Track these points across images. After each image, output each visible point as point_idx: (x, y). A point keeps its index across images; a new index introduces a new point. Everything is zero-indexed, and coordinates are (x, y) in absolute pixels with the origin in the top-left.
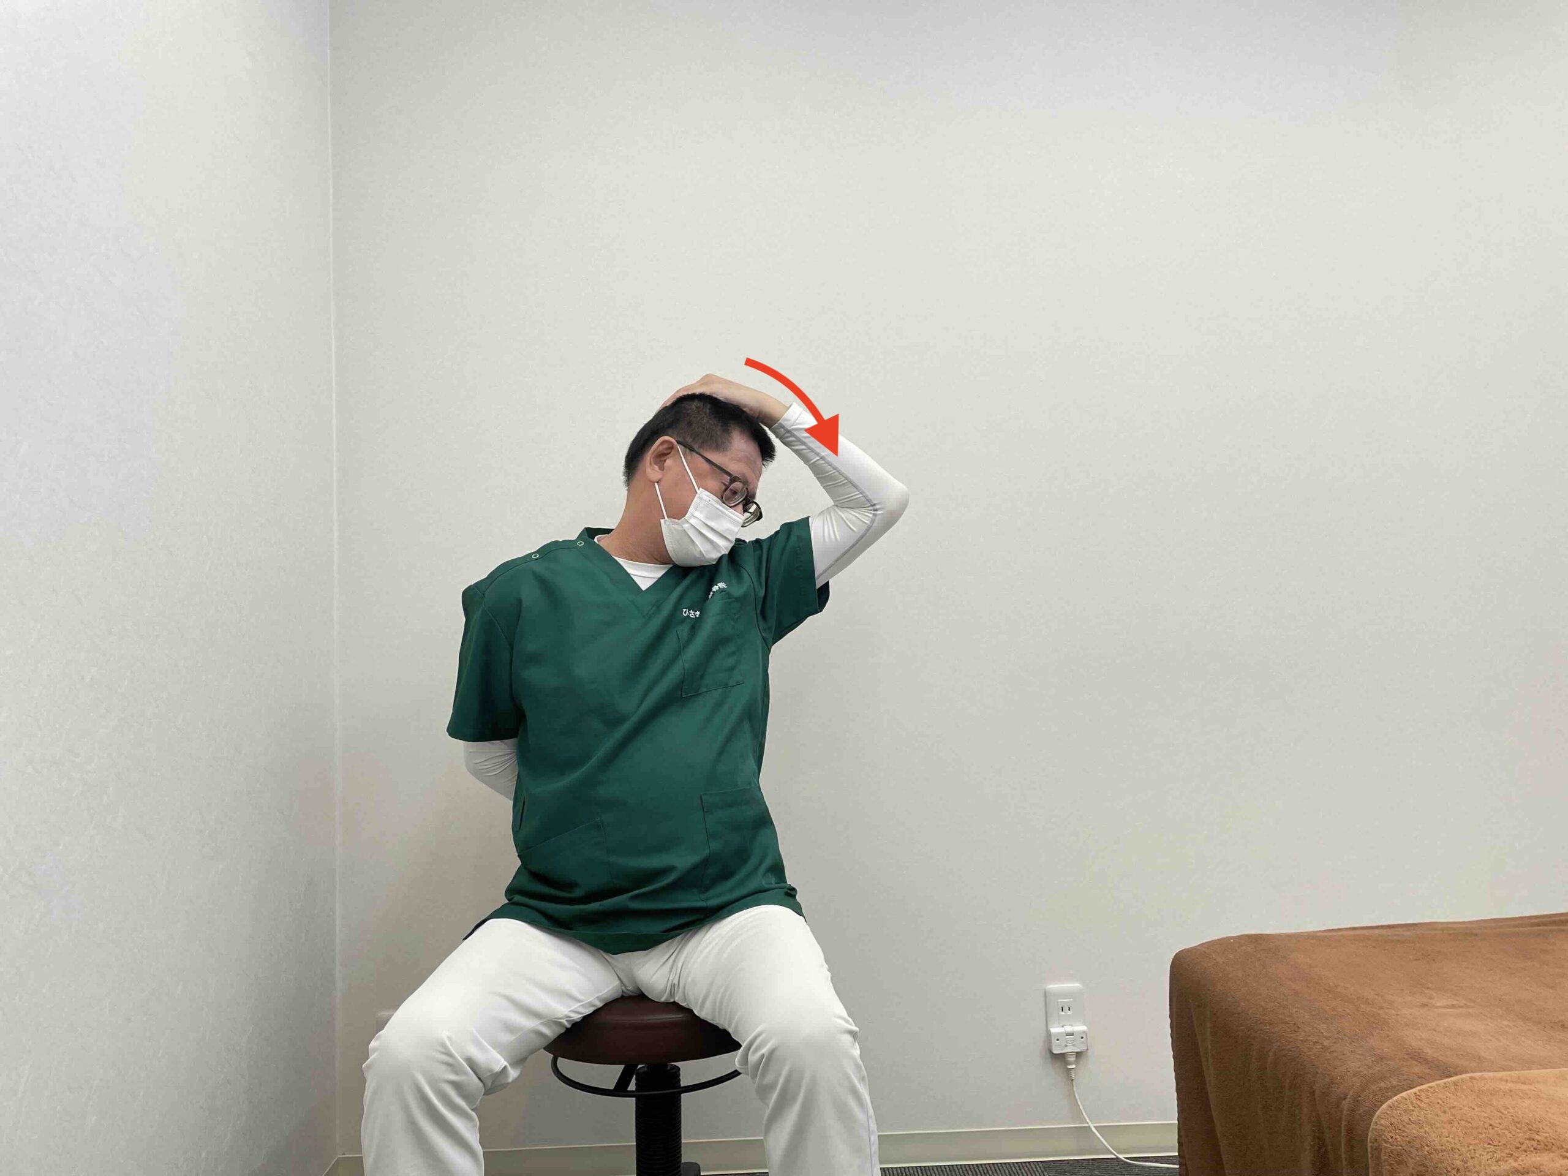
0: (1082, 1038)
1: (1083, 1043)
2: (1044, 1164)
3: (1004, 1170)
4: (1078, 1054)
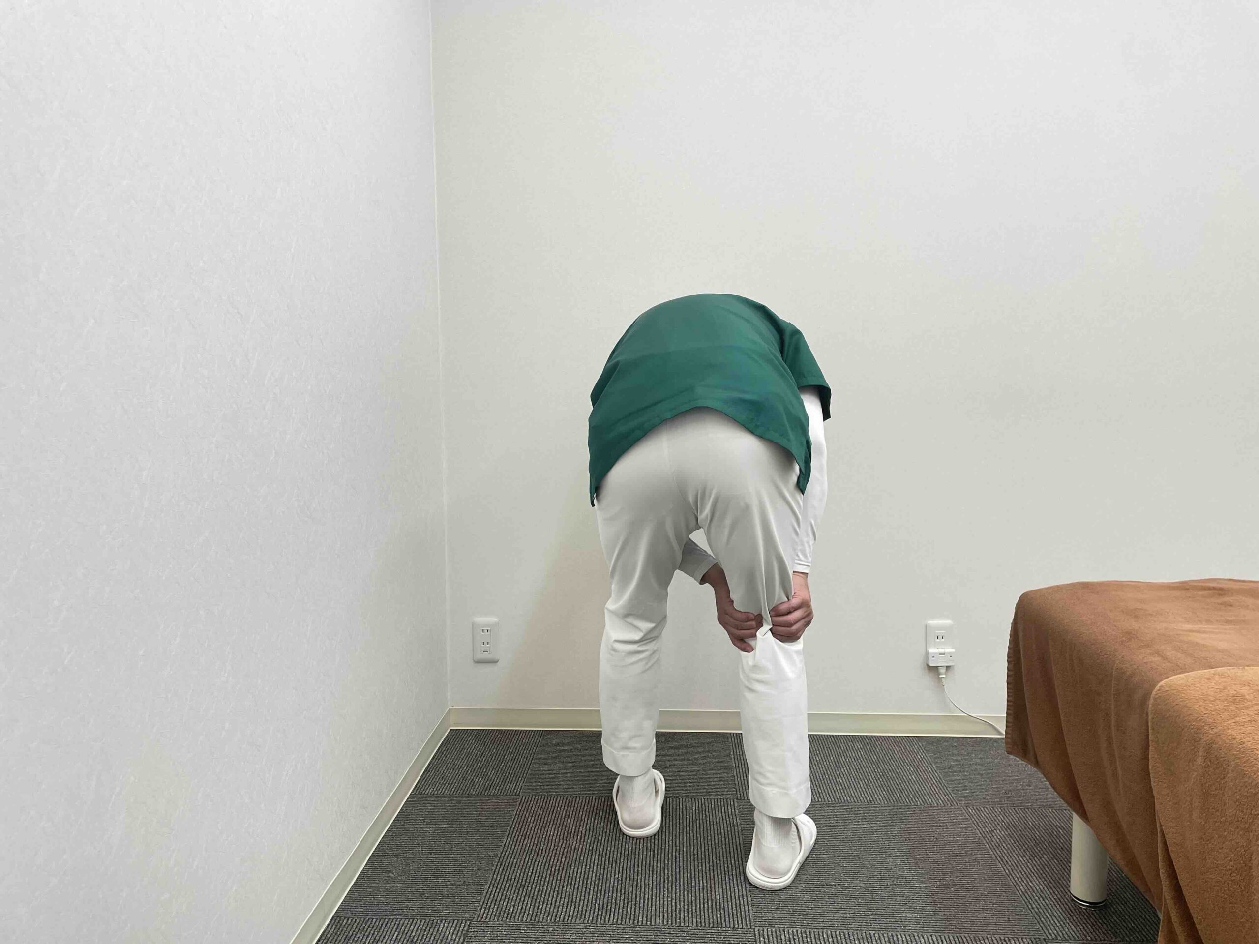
0: (951, 655)
1: (951, 660)
2: (919, 738)
3: (891, 741)
4: (948, 668)
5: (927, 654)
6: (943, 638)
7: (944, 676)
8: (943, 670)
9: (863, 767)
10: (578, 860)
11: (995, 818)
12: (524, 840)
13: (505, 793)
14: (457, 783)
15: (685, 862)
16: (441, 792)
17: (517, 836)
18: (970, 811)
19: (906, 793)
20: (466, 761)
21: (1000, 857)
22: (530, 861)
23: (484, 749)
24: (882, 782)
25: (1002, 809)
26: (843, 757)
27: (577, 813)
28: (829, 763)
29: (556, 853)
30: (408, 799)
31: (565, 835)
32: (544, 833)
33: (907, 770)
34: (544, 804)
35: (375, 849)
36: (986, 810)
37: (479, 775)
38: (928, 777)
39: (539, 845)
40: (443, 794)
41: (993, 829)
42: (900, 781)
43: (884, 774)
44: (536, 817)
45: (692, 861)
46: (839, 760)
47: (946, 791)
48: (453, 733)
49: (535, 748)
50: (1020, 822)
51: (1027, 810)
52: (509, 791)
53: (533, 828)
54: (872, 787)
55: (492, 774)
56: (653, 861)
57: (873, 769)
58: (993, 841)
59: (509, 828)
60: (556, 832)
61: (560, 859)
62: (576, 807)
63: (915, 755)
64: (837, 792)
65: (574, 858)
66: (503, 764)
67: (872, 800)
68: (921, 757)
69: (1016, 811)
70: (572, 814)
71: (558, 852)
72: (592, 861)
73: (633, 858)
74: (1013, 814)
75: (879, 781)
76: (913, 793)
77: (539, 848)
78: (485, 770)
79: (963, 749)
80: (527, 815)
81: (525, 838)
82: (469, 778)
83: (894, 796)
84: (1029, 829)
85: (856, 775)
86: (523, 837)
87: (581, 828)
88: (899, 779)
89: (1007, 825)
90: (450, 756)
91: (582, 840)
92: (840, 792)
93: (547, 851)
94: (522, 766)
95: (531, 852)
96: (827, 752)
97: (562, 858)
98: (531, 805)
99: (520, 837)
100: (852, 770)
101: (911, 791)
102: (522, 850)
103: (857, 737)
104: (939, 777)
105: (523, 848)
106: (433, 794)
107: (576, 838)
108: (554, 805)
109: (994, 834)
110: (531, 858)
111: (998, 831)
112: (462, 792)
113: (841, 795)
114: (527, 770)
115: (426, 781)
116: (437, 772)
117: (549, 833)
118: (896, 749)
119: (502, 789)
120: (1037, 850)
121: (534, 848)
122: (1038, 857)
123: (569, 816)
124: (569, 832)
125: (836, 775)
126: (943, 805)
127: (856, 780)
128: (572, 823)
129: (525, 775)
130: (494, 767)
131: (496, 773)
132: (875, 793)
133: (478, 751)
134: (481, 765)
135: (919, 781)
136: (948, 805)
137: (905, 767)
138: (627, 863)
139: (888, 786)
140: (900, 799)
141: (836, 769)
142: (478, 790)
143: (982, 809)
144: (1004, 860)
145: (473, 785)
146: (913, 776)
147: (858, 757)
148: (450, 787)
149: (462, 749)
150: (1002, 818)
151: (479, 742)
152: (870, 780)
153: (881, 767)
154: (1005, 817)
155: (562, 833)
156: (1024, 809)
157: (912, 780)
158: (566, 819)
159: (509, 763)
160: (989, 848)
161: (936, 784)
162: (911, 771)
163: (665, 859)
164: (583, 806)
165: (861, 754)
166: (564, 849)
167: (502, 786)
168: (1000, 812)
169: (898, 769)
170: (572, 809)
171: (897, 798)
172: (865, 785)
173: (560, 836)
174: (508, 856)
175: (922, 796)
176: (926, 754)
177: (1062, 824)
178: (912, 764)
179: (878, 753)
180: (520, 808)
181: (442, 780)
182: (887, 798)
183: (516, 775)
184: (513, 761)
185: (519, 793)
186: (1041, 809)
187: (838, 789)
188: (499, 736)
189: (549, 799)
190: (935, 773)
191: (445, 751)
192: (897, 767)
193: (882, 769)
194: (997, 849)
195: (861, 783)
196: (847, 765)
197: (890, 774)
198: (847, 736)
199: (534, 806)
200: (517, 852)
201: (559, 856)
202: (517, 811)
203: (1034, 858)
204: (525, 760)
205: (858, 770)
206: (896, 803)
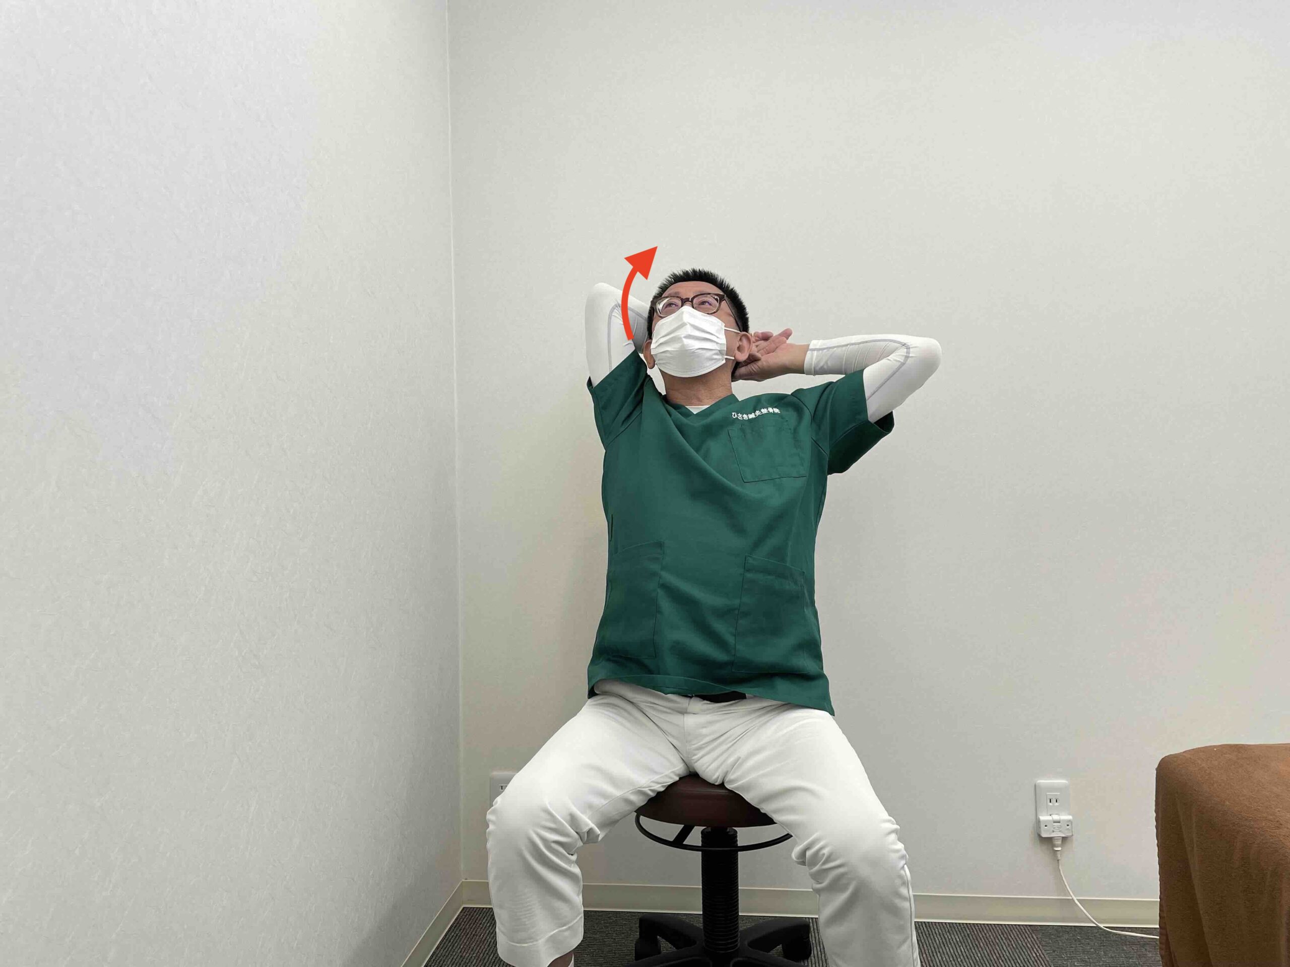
0: (1068, 825)
1: (1068, 829)
3: (998, 931)
4: (1064, 839)
5: (1038, 822)
6: (1056, 802)
7: (1059, 849)
8: (1058, 843)
48: (465, 911)
63: (1029, 952)
79: (1089, 944)
118: (1004, 943)
176: (1043, 951)
178: (1025, 965)
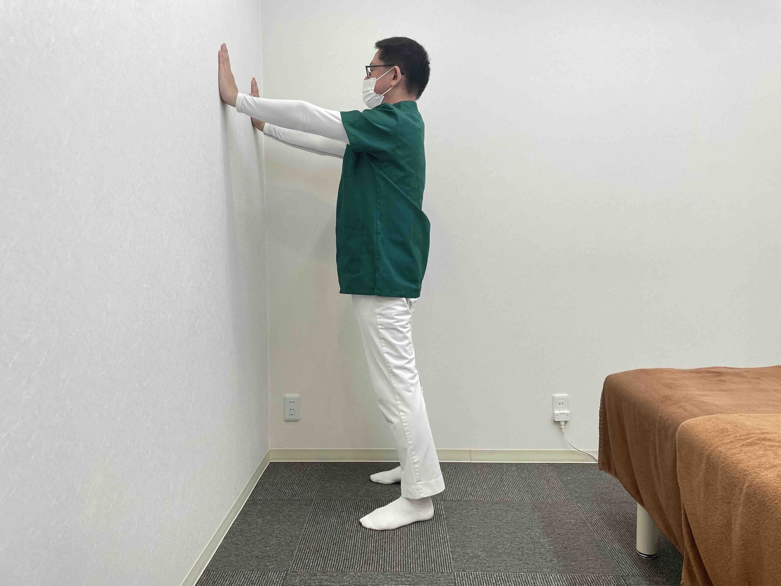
1: (567, 417)
2: (549, 464)
3: (533, 466)
4: (566, 422)
5: (554, 413)
6: (563, 404)
7: (564, 427)
8: (563, 423)
9: (516, 481)
10: (350, 536)
11: (594, 509)
12: (317, 525)
13: (305, 499)
14: (275, 493)
15: (413, 536)
16: (266, 498)
17: (312, 523)
18: (579, 505)
19: (542, 495)
20: (280, 480)
21: (596, 531)
22: (321, 537)
23: (291, 473)
24: (528, 490)
25: (598, 504)
26: (505, 475)
27: (348, 510)
28: (497, 479)
29: (336, 532)
30: (246, 502)
31: (342, 522)
32: (329, 521)
33: (542, 482)
34: (328, 505)
35: (228, 532)
36: (588, 504)
37: (289, 489)
38: (555, 486)
39: (326, 528)
40: (267, 500)
41: (592, 515)
42: (538, 489)
43: (529, 485)
44: (324, 512)
45: (417, 535)
46: (502, 477)
47: (565, 494)
48: (272, 464)
49: (321, 472)
50: (608, 511)
51: (612, 504)
52: (307, 497)
53: (322, 518)
54: (522, 492)
55: (295, 487)
56: (394, 536)
57: (522, 482)
58: (592, 522)
59: (308, 519)
60: (336, 520)
61: (339, 535)
62: (347, 506)
63: (547, 474)
64: (501, 496)
65: (347, 535)
66: (302, 482)
67: (522, 499)
68: (551, 475)
69: (606, 505)
70: (345, 510)
71: (337, 532)
72: (358, 537)
73: (382, 534)
74: (604, 506)
75: (526, 489)
76: (546, 495)
77: (326, 530)
78: (292, 486)
79: (575, 470)
80: (318, 511)
81: (318, 524)
82: (282, 490)
83: (535, 497)
84: (613, 515)
85: (512, 486)
86: (317, 523)
87: (351, 518)
88: (538, 487)
89: (600, 513)
90: (270, 478)
91: (352, 525)
92: (503, 496)
93: (331, 531)
94: (314, 483)
95: (321, 532)
96: (495, 472)
97: (340, 535)
98: (320, 505)
99: (315, 523)
100: (510, 483)
101: (545, 494)
102: (316, 531)
103: (513, 464)
104: (561, 486)
105: (317, 529)
106: (261, 500)
107: (348, 523)
108: (334, 505)
109: (593, 518)
110: (321, 535)
111: (595, 516)
112: (278, 498)
113: (504, 497)
114: (317, 485)
115: (257, 492)
116: (263, 487)
117: (332, 521)
118: (536, 471)
119: (303, 496)
120: (617, 527)
121: (323, 529)
122: (618, 530)
123: (343, 511)
124: (344, 520)
125: (501, 486)
126: (563, 502)
127: (513, 488)
128: (345, 515)
129: (316, 488)
130: (297, 484)
131: (298, 487)
132: (523, 495)
133: (288, 474)
134: (290, 482)
135: (549, 489)
136: (566, 502)
137: (541, 481)
138: (379, 537)
139: (532, 491)
140: (538, 499)
141: (501, 482)
142: (288, 497)
143: (586, 504)
144: (598, 532)
145: (285, 494)
146: (546, 486)
147: (513, 475)
148: (271, 496)
149: (278, 473)
150: (597, 508)
151: (288, 469)
152: (521, 488)
153: (527, 481)
154: (599, 509)
155: (340, 520)
156: (610, 504)
157: (545, 488)
158: (342, 513)
159: (306, 481)
160: (590, 526)
161: (559, 490)
162: (545, 483)
163: (401, 534)
164: (351, 505)
165: (515, 474)
166: (341, 530)
167: (303, 494)
168: (596, 506)
169: (537, 482)
170: (345, 507)
171: (536, 498)
172: (518, 491)
173: (338, 522)
174: (308, 534)
175: (551, 497)
176: (554, 473)
177: (632, 512)
178: (545, 479)
179: (525, 473)
180: (314, 507)
181: (266, 491)
182: (531, 498)
183: (311, 488)
184: (308, 480)
185: (313, 498)
186: (620, 504)
187: (502, 494)
188: (299, 466)
189: (331, 501)
190: (559, 484)
191: (268, 475)
192: (536, 481)
193: (527, 482)
194: (594, 526)
195: (515, 490)
196: (507, 480)
197: (532, 485)
198: (507, 463)
199: (322, 506)
200: (313, 532)
201: (338, 534)
202: (312, 508)
203: (616, 531)
204: (316, 479)
205: (514, 483)
206: (536, 501)
